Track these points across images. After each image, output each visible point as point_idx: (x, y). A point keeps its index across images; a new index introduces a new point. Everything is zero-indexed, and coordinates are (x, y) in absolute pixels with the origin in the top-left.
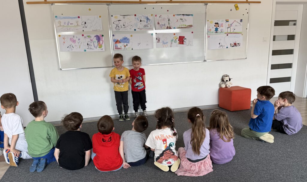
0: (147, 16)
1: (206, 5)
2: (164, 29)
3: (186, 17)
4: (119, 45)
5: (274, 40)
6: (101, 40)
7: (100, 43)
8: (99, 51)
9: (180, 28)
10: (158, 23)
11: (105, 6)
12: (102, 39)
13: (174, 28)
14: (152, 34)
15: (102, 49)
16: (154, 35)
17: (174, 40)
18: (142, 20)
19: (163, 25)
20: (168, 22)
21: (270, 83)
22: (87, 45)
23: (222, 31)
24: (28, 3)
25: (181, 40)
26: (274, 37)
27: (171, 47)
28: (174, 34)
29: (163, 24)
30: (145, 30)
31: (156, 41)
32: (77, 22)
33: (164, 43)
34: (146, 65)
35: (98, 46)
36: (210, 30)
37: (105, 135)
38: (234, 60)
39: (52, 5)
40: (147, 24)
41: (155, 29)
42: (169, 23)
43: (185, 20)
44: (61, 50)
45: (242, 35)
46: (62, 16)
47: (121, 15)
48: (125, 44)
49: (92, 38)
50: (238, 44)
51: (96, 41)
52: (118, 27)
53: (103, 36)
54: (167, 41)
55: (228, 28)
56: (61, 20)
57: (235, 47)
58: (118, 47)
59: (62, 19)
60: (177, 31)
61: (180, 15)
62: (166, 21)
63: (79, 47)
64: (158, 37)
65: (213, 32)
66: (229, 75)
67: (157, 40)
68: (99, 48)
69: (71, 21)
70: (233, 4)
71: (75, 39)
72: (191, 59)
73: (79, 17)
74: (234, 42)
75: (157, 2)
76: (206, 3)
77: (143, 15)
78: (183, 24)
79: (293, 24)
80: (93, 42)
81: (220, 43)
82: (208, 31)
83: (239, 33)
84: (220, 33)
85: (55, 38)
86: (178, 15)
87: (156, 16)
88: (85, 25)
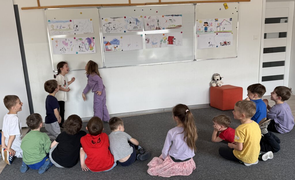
0: (136, 18)
1: (195, 5)
2: (154, 30)
3: (174, 17)
4: (109, 47)
5: (265, 37)
6: (92, 42)
7: (91, 45)
8: (91, 53)
9: (169, 28)
10: (148, 25)
11: (96, 9)
13: (164, 29)
14: (142, 35)
15: (93, 51)
16: (144, 36)
17: (164, 40)
18: (131, 22)
20: (157, 23)
21: (263, 81)
22: (79, 48)
23: (212, 30)
24: (23, 9)
25: (171, 40)
26: (265, 34)
27: (160, 47)
28: (164, 35)
29: (152, 25)
30: (134, 31)
32: (69, 26)
33: (153, 44)
34: (136, 65)
35: (89, 49)
36: (200, 29)
37: (94, 137)
38: (224, 58)
39: (45, 10)
40: (136, 25)
41: (145, 30)
42: (158, 24)
43: (174, 20)
44: (54, 53)
46: (54, 20)
47: (111, 18)
48: (116, 46)
49: (83, 41)
50: (228, 43)
51: (88, 44)
52: (108, 30)
53: (94, 38)
54: (157, 42)
55: (218, 27)
56: (54, 24)
57: (225, 46)
58: (109, 49)
60: (166, 31)
61: (169, 15)
62: (155, 22)
63: (71, 50)
64: (147, 38)
66: (219, 74)
67: (147, 41)
68: (90, 50)
69: (63, 25)
70: (223, 3)
71: (67, 42)
72: (181, 58)
73: (71, 21)
74: (224, 41)
75: (146, 4)
76: (195, 3)
77: (133, 16)
78: (172, 24)
79: (284, 22)
80: (84, 44)
81: (210, 42)
82: (197, 30)
83: (228, 32)
84: (210, 33)
85: (48, 42)
86: (167, 16)
87: (145, 17)
88: (77, 28)
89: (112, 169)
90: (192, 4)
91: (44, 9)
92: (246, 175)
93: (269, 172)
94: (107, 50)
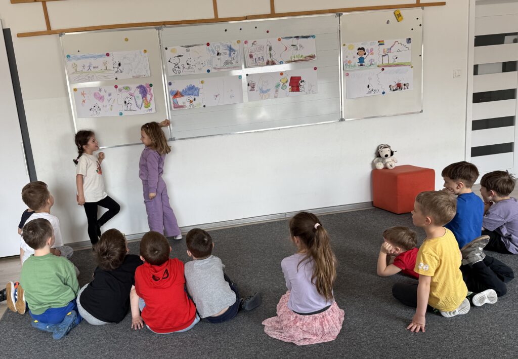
0: (229, 44)
1: (339, 15)
2: (263, 65)
3: (301, 41)
4: (181, 101)
5: (476, 73)
6: (148, 93)
7: (146, 99)
8: (146, 112)
9: (292, 62)
10: (251, 56)
11: (153, 31)
12: (150, 91)
13: (281, 63)
14: (240, 77)
15: (151, 110)
16: (244, 77)
17: (282, 84)
18: (220, 52)
19: (259, 59)
20: (268, 52)
21: (472, 155)
22: (124, 104)
23: (373, 63)
24: (19, 35)
25: (295, 84)
26: (476, 67)
27: (276, 97)
28: (282, 74)
29: (260, 56)
30: (226, 70)
31: (248, 89)
32: (105, 64)
33: (262, 92)
34: (230, 134)
35: (144, 105)
36: (350, 62)
37: (157, 268)
38: (397, 115)
39: (60, 36)
40: (230, 59)
41: (246, 67)
42: (270, 54)
43: (301, 46)
44: (79, 115)
45: (412, 67)
47: (182, 46)
48: (192, 98)
49: (132, 92)
50: (405, 85)
51: (140, 96)
52: (177, 69)
53: (151, 85)
54: (269, 88)
55: (384, 55)
56: (77, 62)
57: (398, 91)
58: (179, 104)
59: (78, 59)
60: (285, 67)
61: (292, 37)
62: (265, 51)
63: (110, 109)
64: (251, 82)
65: (355, 66)
66: (389, 145)
67: (250, 87)
68: (146, 107)
69: (95, 62)
70: (391, 11)
71: (102, 93)
72: (315, 117)
73: (108, 55)
74: (397, 82)
75: (246, 18)
76: (339, 13)
77: (222, 42)
78: (297, 54)
79: (512, 41)
80: (133, 98)
81: (370, 85)
82: (345, 64)
83: (405, 66)
84: (370, 68)
85: (67, 95)
86: (287, 38)
87: (245, 43)
88: (120, 67)
89: (192, 328)
90: (334, 14)
91: (58, 35)
92: (444, 335)
93: (489, 329)
94: (177, 106)
